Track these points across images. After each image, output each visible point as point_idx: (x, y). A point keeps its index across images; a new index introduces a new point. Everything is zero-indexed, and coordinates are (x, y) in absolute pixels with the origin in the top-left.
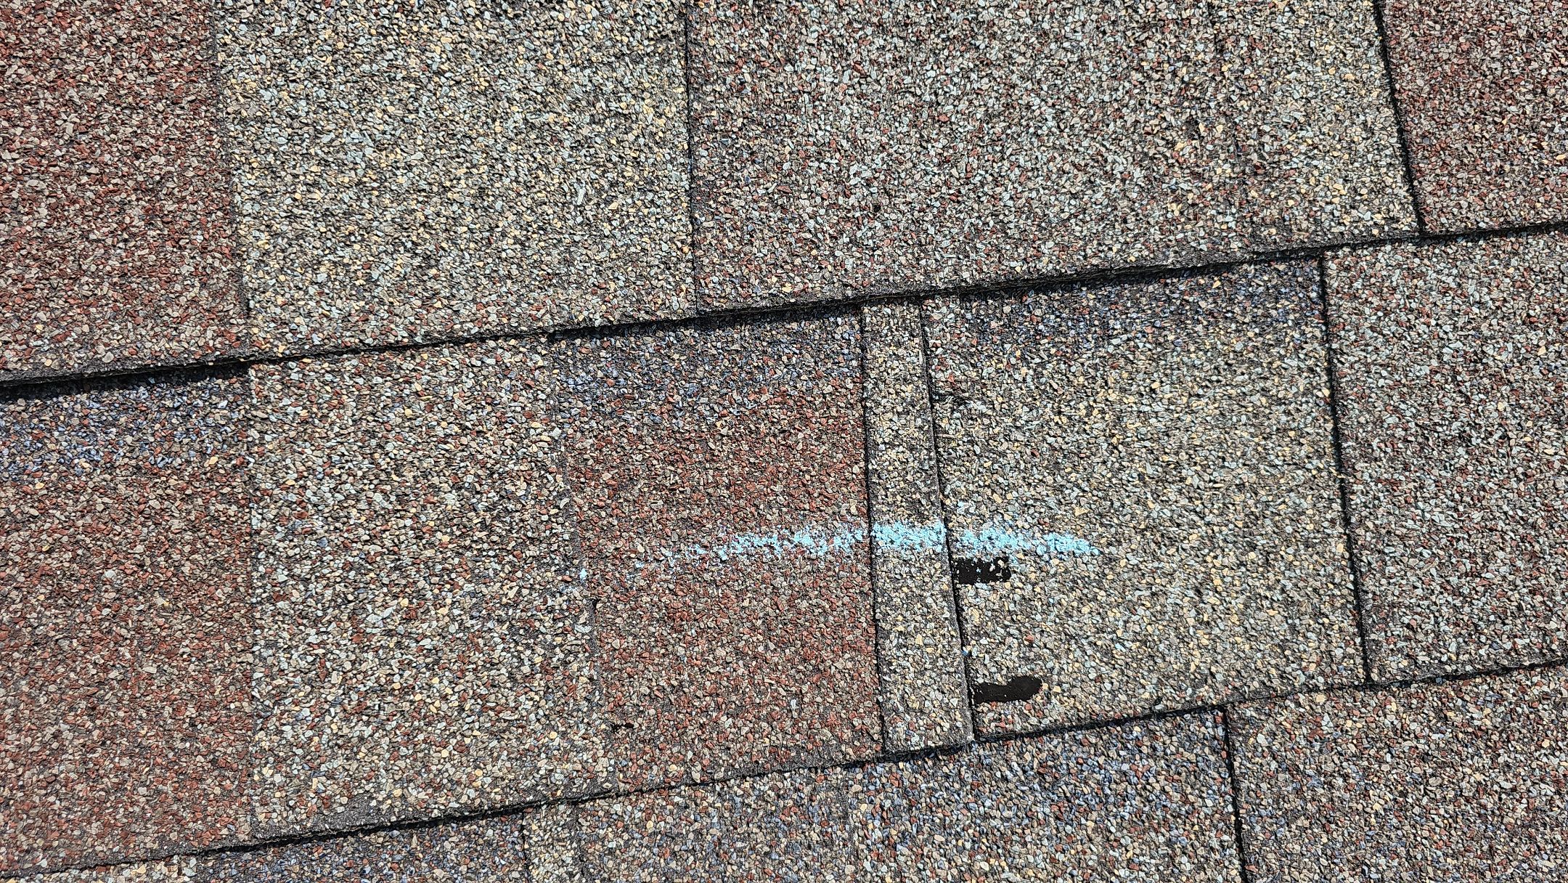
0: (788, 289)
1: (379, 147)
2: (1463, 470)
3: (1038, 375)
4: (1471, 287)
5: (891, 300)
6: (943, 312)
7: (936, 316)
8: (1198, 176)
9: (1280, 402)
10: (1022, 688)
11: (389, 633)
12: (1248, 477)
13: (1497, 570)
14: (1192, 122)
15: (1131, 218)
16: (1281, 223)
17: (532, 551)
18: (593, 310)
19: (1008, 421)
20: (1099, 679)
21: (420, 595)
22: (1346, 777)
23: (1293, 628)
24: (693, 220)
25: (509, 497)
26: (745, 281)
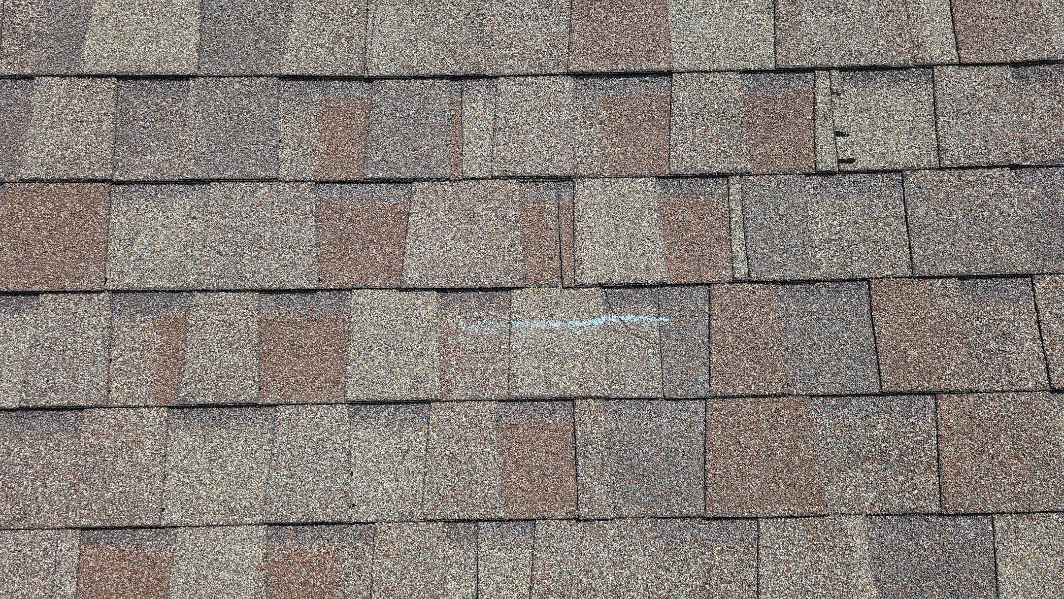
0: (798, 64)
1: (702, 29)
2: (968, 120)
3: (858, 91)
4: (973, 78)
5: (822, 69)
6: (835, 73)
7: (833, 74)
8: (902, 47)
9: (920, 102)
10: (850, 161)
11: (700, 134)
12: (910, 118)
13: (977, 143)
14: (900, 34)
15: (884, 54)
16: (922, 59)
17: (734, 119)
18: (752, 67)
19: (850, 101)
20: (870, 161)
21: (708, 127)
22: (933, 190)
23: (921, 154)
24: (775, 48)
25: (728, 107)
26: (788, 62)
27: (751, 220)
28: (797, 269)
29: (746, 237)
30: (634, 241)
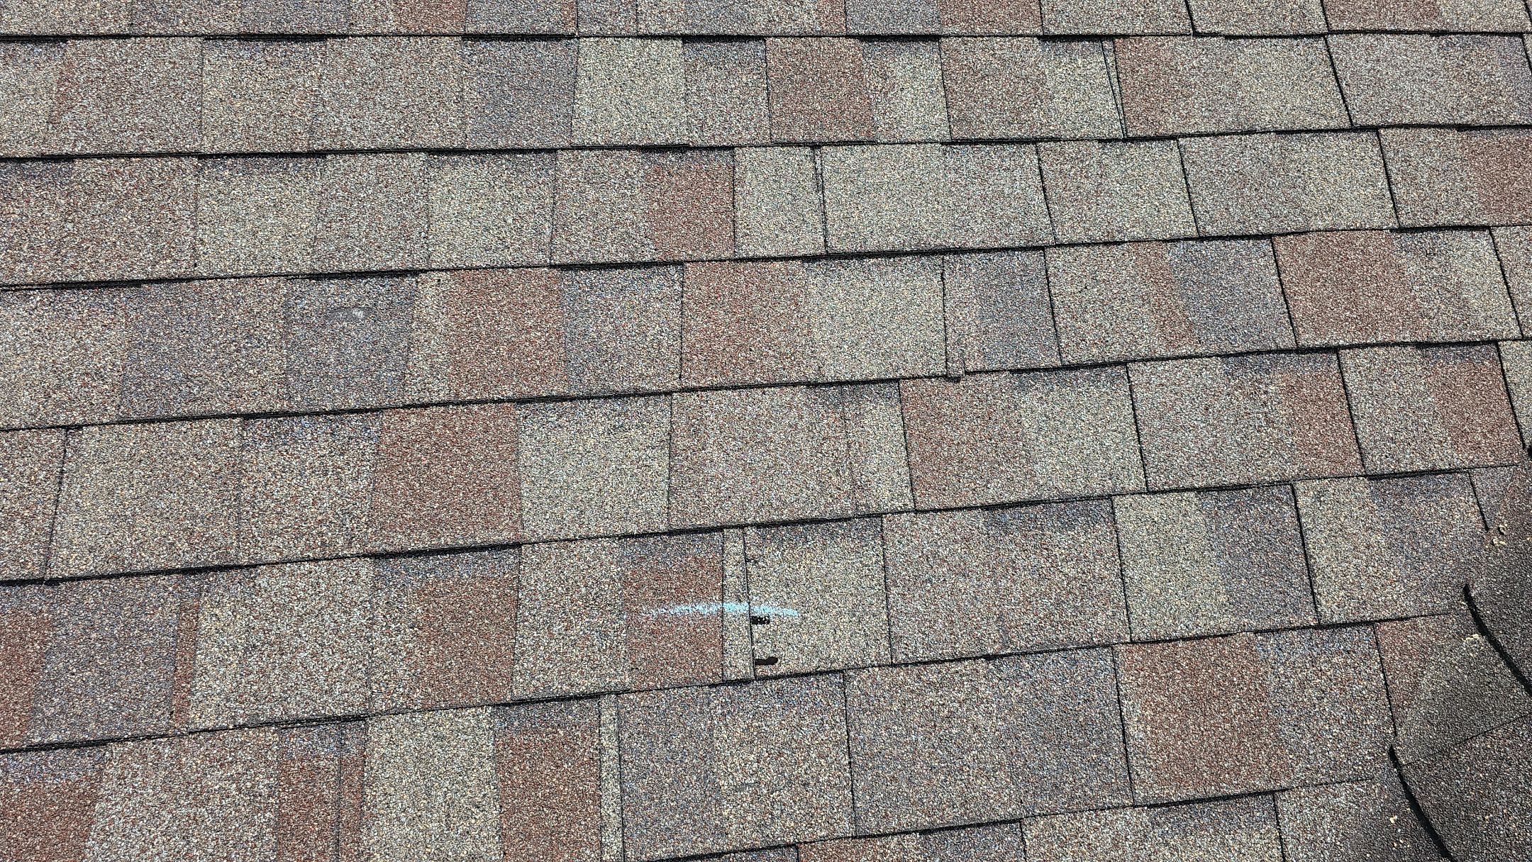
0: (698, 523)
1: (568, 475)
2: (929, 591)
3: (782, 554)
4: (934, 528)
5: (733, 527)
6: (751, 532)
7: (748, 533)
8: (840, 489)
9: (866, 566)
10: (772, 661)
11: (560, 634)
12: (853, 591)
13: (939, 626)
14: (838, 471)
15: (814, 502)
16: (867, 506)
17: (609, 608)
18: (634, 529)
19: (772, 569)
20: (798, 659)
21: (571, 622)
22: (884, 698)
23: (867, 644)
24: (668, 500)
25: (601, 590)
26: (684, 520)
27: (631, 762)
28: (695, 838)
29: (622, 790)
30: (453, 812)
